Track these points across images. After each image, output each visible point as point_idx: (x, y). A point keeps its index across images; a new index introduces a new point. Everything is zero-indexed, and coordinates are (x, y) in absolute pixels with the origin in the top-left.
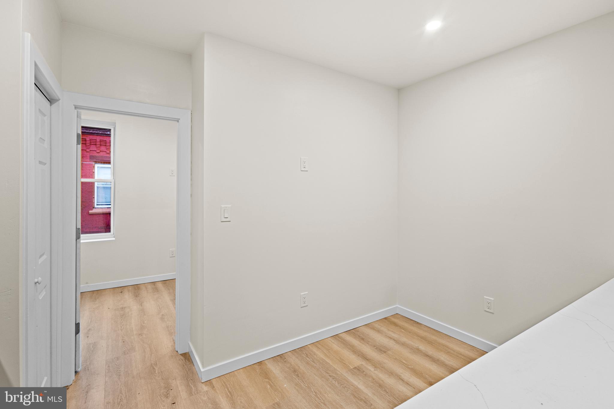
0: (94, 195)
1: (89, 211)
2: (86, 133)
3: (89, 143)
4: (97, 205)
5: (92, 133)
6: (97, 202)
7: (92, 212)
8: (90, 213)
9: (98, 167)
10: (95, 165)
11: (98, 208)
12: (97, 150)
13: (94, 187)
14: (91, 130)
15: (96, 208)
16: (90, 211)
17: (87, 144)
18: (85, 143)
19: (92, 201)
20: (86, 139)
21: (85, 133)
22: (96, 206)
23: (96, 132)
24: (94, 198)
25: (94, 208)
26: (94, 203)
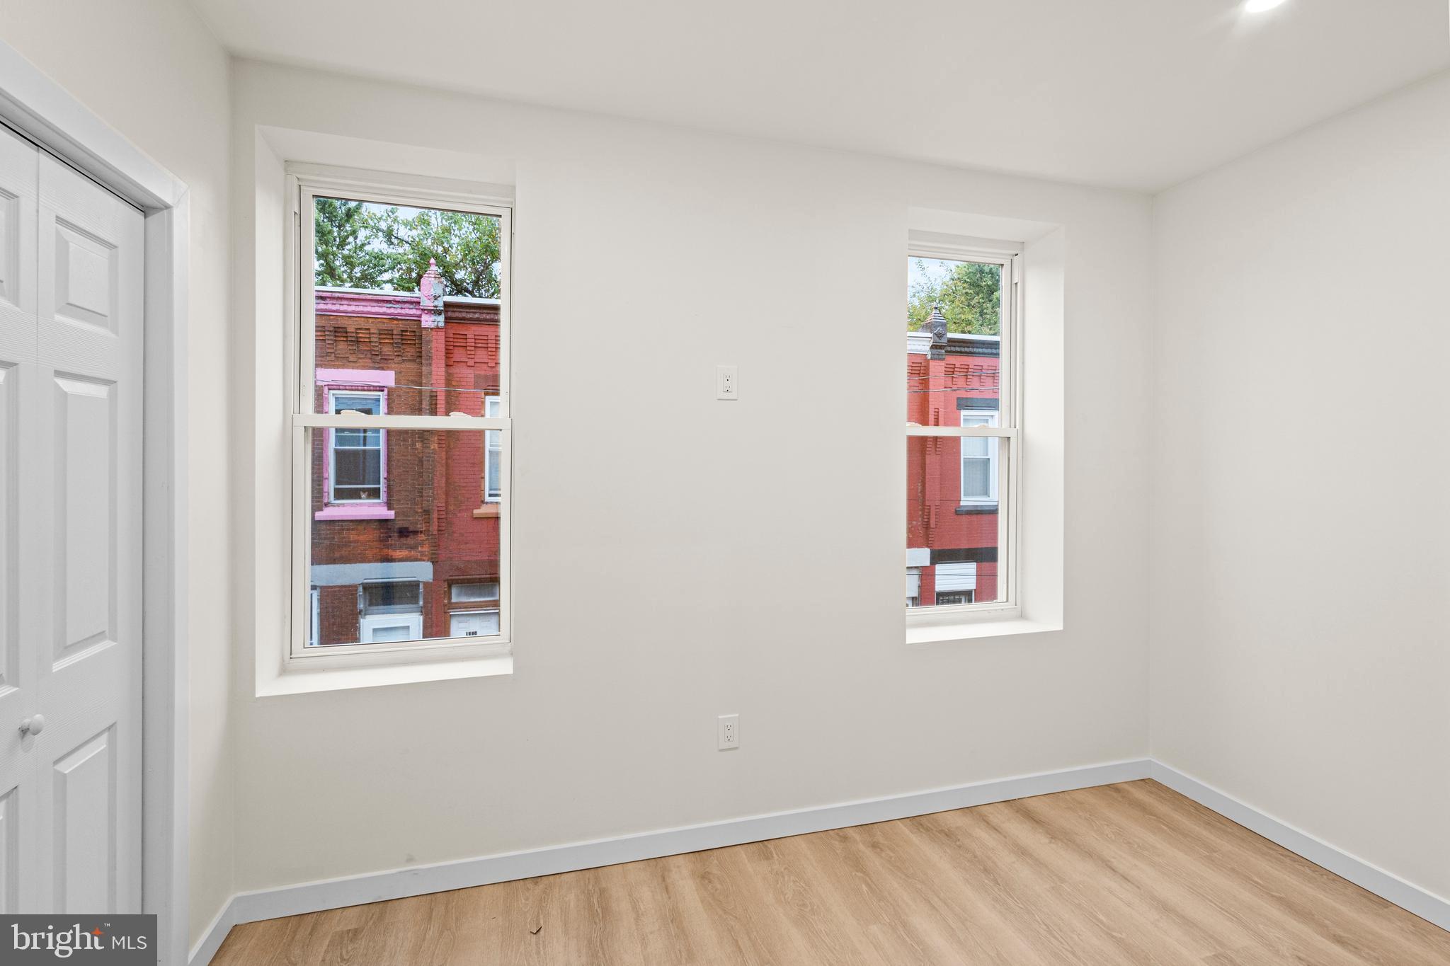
0: (482, 470)
1: (473, 509)
2: (466, 322)
3: (473, 344)
4: (490, 495)
5: (478, 319)
6: (491, 490)
7: (482, 514)
8: (475, 516)
9: (491, 402)
10: (485, 398)
11: (492, 503)
12: (490, 361)
13: (483, 453)
14: (475, 313)
15: (487, 503)
16: (476, 511)
17: (468, 348)
18: (464, 345)
19: (480, 486)
20: (466, 335)
21: (464, 320)
22: (488, 499)
23: (488, 317)
24: (483, 478)
25: (483, 502)
26: (484, 490)
